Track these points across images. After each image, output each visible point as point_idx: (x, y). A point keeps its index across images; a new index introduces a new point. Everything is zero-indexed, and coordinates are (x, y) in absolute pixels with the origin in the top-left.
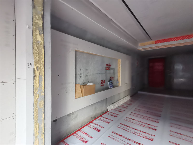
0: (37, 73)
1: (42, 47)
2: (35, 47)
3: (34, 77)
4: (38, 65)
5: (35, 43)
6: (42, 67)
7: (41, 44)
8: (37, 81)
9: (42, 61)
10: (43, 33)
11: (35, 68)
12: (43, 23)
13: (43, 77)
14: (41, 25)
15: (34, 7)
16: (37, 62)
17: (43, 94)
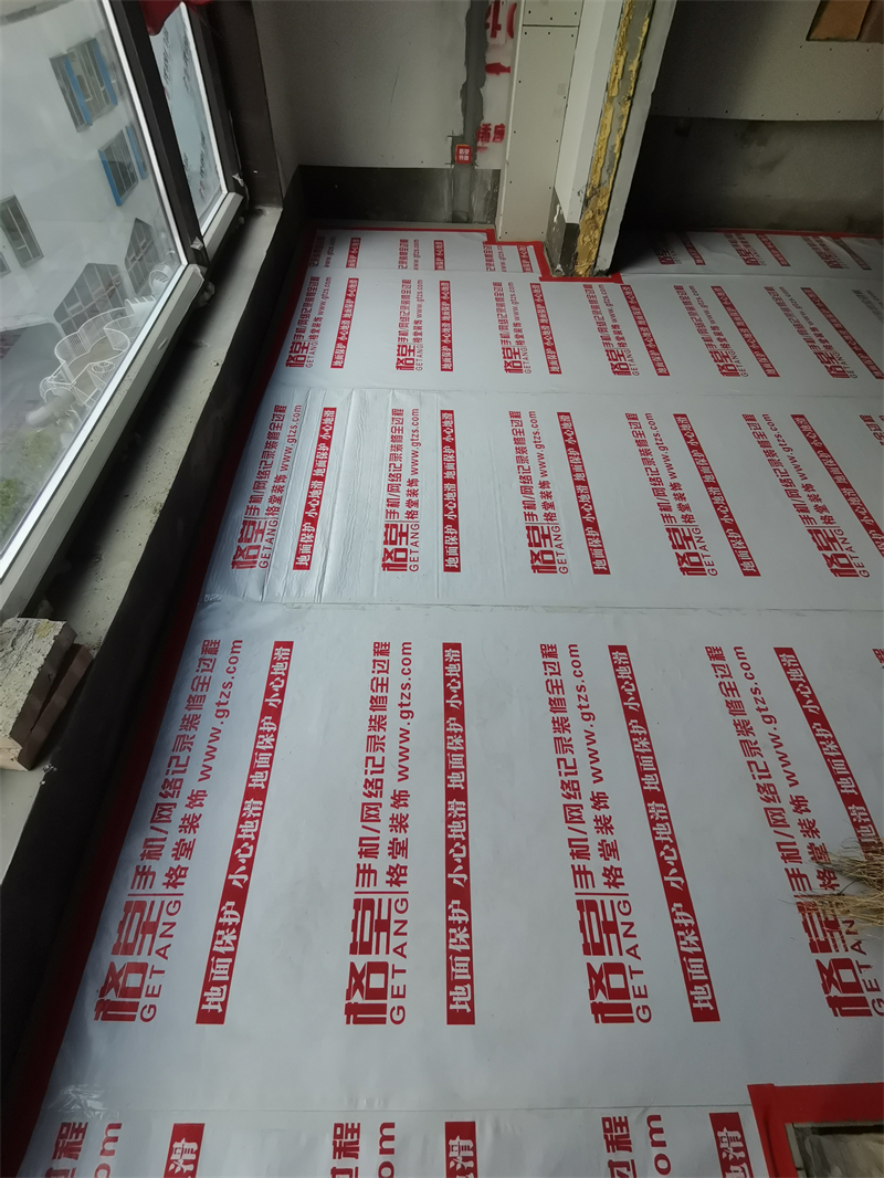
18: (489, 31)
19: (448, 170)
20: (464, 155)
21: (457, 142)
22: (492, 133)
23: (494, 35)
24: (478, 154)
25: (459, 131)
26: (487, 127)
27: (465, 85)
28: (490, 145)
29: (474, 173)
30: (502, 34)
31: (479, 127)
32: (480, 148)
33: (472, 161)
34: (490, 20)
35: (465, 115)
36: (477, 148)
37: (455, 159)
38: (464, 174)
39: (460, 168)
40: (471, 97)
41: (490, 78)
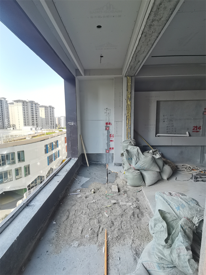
0: (128, 117)
1: (130, 106)
2: (127, 107)
3: (127, 119)
4: (128, 114)
5: (128, 105)
6: (130, 115)
7: (130, 105)
8: (128, 121)
9: (130, 112)
10: (131, 100)
11: (127, 115)
12: (131, 96)
13: (130, 119)
14: (130, 97)
15: (127, 90)
16: (128, 113)
17: (130, 126)
20: (108, 151)
21: (106, 150)
22: (112, 149)
23: (111, 137)
25: (107, 148)
26: (111, 148)
29: (109, 154)
31: (109, 148)
35: (107, 146)
36: (109, 150)
37: (106, 152)
38: (108, 154)
39: (107, 153)
40: (108, 144)
41: (111, 142)
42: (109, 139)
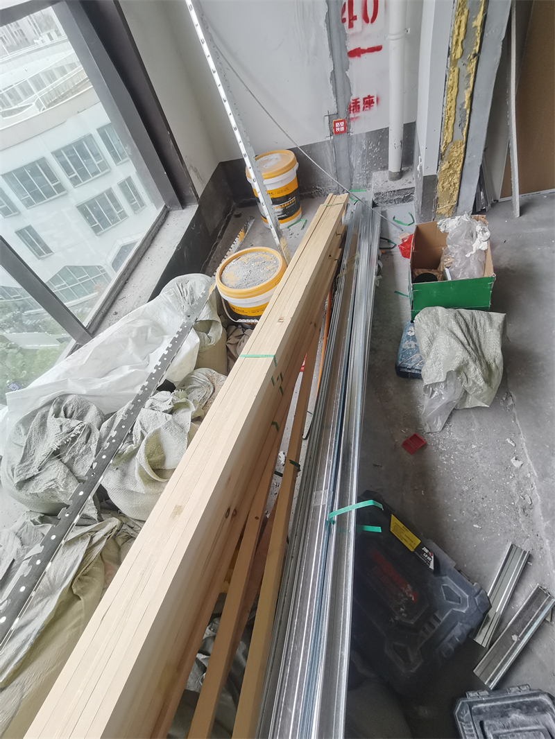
18: (347, 24)
19: (328, 141)
20: (340, 127)
21: (333, 119)
22: (361, 104)
23: (351, 26)
24: (352, 123)
25: (333, 110)
26: (357, 101)
27: (333, 72)
28: (361, 114)
29: (350, 139)
30: (358, 23)
31: (349, 103)
32: (353, 119)
33: (347, 130)
34: (346, 15)
35: (336, 97)
36: (350, 120)
37: (334, 132)
38: (342, 140)
39: (338, 138)
40: (339, 81)
41: (354, 61)
42: (344, 38)
